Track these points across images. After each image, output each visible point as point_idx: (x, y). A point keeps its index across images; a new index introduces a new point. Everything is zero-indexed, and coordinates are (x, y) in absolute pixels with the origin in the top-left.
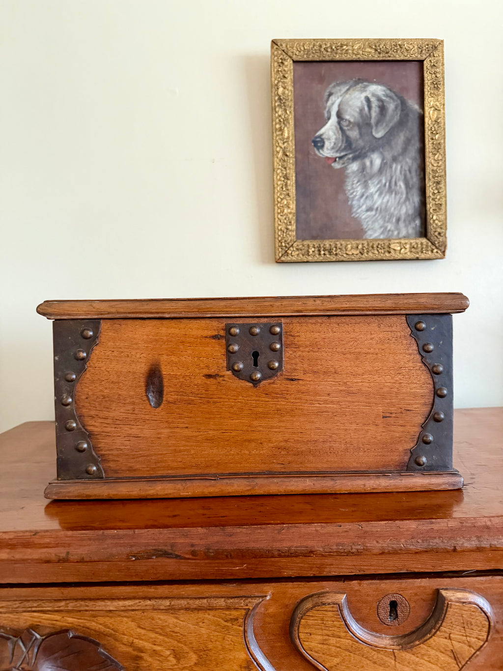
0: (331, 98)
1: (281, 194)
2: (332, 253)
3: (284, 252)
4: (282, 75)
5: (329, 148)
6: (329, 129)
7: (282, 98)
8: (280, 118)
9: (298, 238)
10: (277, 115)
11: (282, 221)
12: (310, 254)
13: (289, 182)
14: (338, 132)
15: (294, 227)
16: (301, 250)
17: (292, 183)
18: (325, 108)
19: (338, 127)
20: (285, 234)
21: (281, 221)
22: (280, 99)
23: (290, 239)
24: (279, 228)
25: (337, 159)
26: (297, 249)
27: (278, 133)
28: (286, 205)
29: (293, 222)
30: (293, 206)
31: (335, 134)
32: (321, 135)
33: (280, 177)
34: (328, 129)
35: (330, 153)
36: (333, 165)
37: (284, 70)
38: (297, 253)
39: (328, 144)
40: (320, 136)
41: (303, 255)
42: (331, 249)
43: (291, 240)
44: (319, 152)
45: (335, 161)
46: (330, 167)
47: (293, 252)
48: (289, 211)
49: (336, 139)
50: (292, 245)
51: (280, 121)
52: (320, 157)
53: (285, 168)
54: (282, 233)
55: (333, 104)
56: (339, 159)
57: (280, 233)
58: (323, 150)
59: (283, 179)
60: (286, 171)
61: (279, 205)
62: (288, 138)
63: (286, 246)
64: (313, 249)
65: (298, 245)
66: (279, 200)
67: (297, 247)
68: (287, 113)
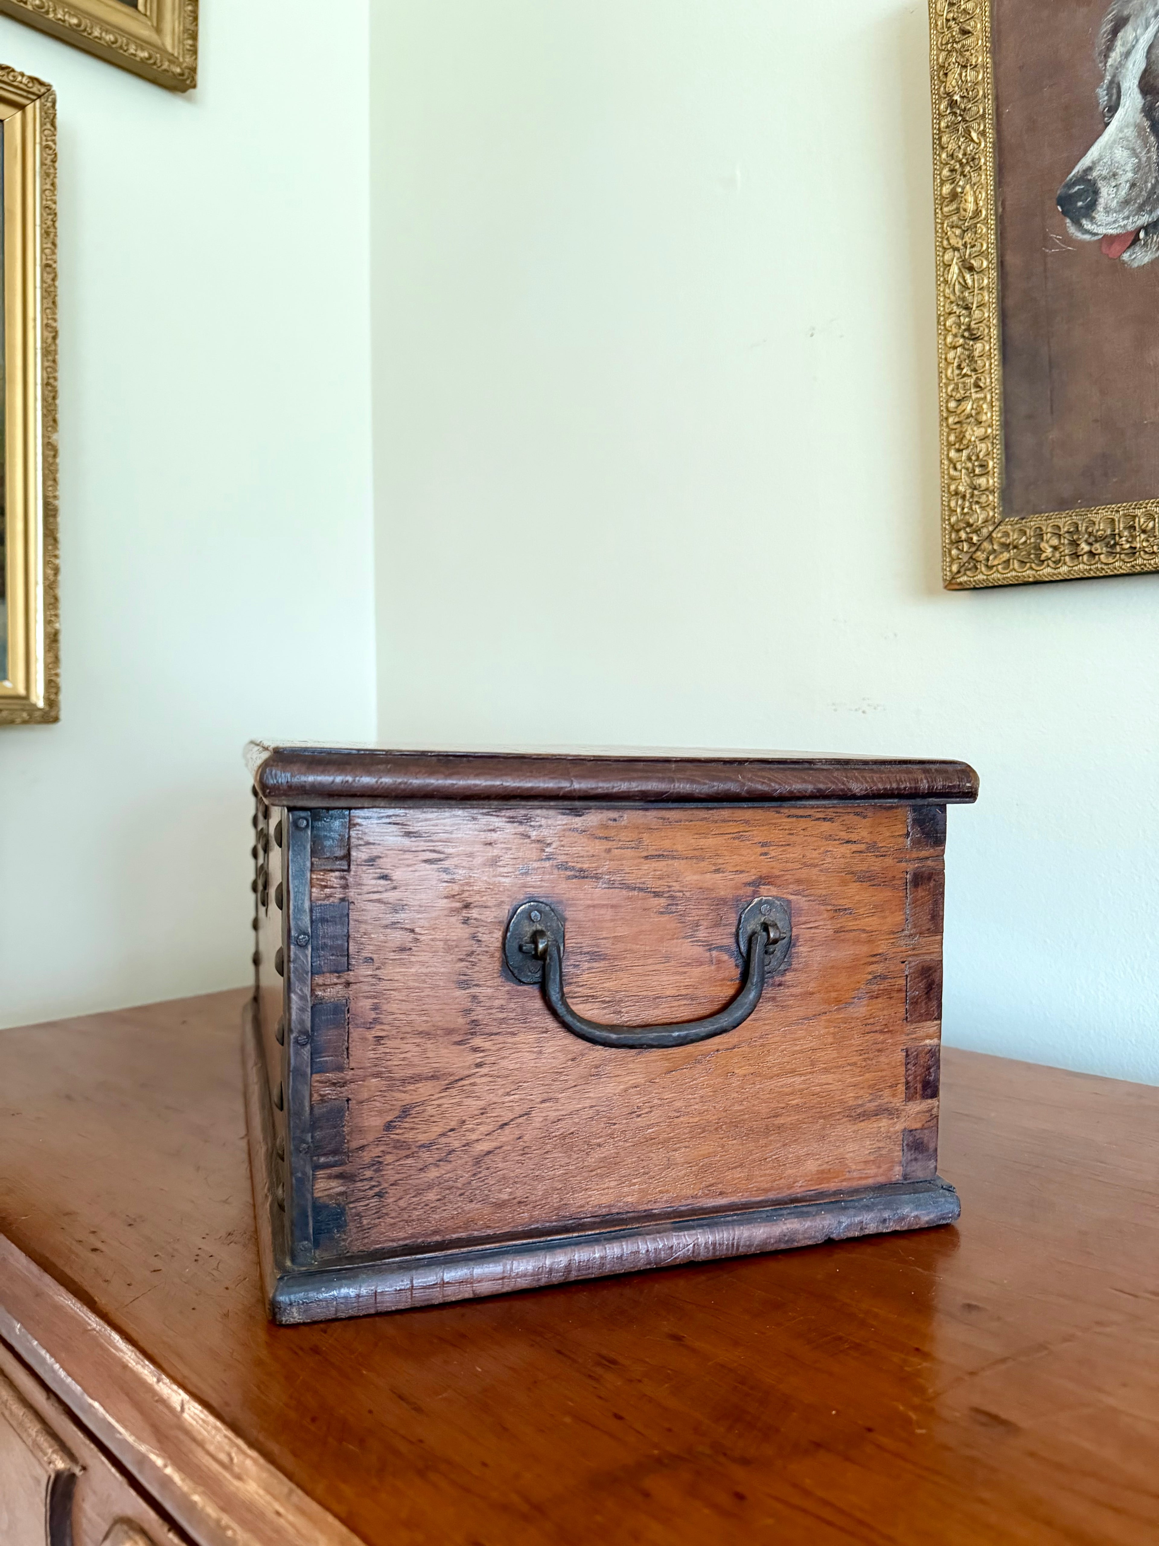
0: (1120, 35)
1: (956, 389)
2: (1118, 549)
3: (965, 558)
4: (956, 29)
5: (1114, 204)
6: (1114, 141)
7: (956, 97)
8: (952, 162)
9: (1005, 513)
10: (944, 156)
11: (959, 467)
12: (1043, 557)
13: (979, 346)
14: (1145, 142)
15: (993, 481)
16: (1015, 547)
17: (987, 348)
18: (1102, 78)
19: (1147, 124)
20: (967, 504)
21: (955, 469)
22: (952, 104)
23: (982, 517)
24: (953, 487)
25: (1142, 235)
26: (1006, 546)
27: (946, 209)
28: (970, 416)
29: (991, 464)
30: (991, 415)
31: (1134, 153)
32: (1090, 169)
33: (955, 336)
34: (1111, 147)
35: (1115, 222)
36: (1126, 256)
37: (965, 11)
38: (1006, 556)
39: (1108, 195)
40: (1083, 178)
41: (1023, 563)
42: (1113, 536)
43: (986, 521)
44: (1080, 226)
45: (1137, 239)
46: (1118, 266)
47: (991, 557)
48: (980, 432)
49: (1137, 169)
50: (991, 533)
51: (952, 170)
52: (1083, 243)
53: (967, 308)
54: (960, 502)
55: (1127, 54)
56: (1146, 234)
57: (953, 504)
58: (1092, 219)
59: (961, 341)
60: (970, 316)
61: (951, 420)
62: (977, 213)
63: (969, 540)
64: (1055, 542)
65: (1006, 534)
66: (952, 405)
67: (1003, 540)
68: (972, 140)
